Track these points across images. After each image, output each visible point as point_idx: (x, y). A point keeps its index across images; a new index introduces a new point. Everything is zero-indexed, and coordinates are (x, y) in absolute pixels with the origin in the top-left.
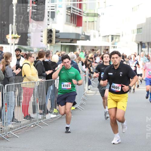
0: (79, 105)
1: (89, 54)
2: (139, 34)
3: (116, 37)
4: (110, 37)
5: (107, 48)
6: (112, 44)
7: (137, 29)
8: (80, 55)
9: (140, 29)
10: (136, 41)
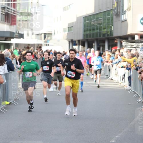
0: (13, 100)
1: (22, 51)
2: (70, 32)
3: (48, 35)
4: (43, 35)
5: (40, 46)
6: (45, 42)
7: (69, 27)
8: (14, 53)
9: (71, 28)
10: (67, 39)
